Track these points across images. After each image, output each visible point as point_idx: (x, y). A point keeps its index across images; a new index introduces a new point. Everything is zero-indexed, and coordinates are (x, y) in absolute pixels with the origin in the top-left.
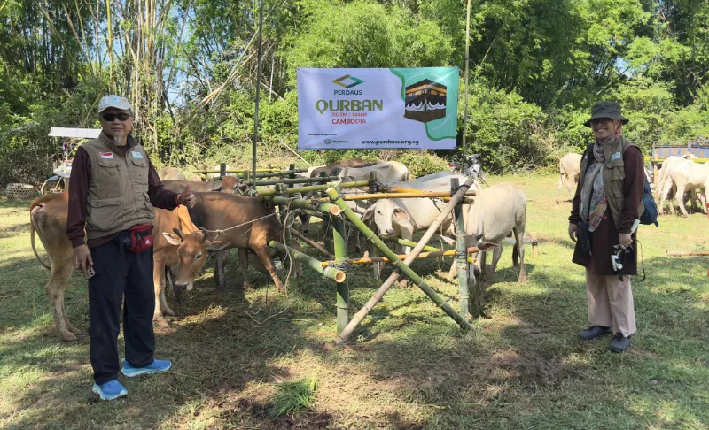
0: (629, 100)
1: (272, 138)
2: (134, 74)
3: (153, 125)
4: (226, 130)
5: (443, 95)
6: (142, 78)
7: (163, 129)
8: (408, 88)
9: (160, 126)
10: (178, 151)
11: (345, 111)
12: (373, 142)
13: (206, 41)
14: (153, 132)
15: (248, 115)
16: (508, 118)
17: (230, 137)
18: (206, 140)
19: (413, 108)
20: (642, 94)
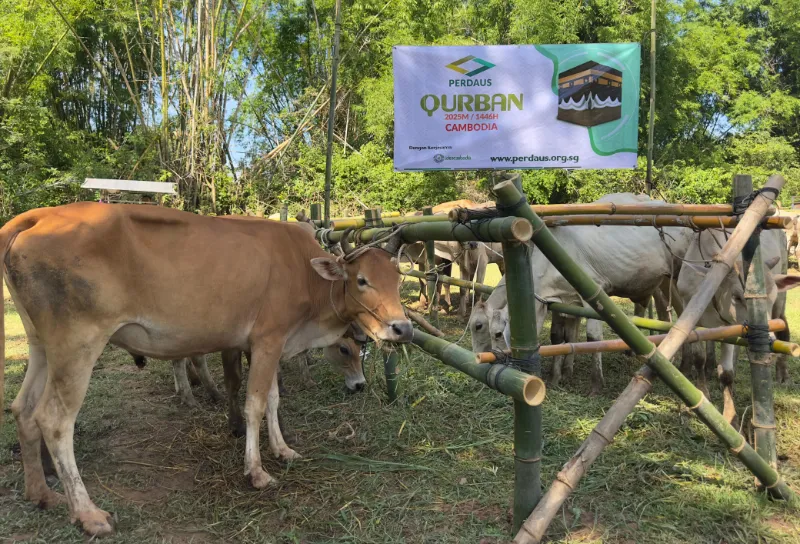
0: (747, 155)
1: (347, 196)
2: (192, 124)
3: (210, 181)
4: (295, 188)
5: (616, 85)
6: (199, 128)
7: (222, 186)
8: (562, 75)
9: (220, 183)
10: (239, 211)
11: (465, 111)
12: (507, 159)
13: (275, 97)
14: (210, 190)
15: (319, 170)
16: (615, 174)
17: (298, 195)
18: (271, 199)
19: (571, 105)
20: (760, 149)
